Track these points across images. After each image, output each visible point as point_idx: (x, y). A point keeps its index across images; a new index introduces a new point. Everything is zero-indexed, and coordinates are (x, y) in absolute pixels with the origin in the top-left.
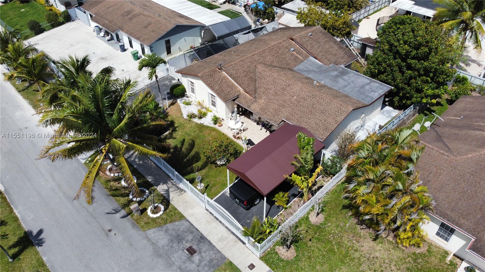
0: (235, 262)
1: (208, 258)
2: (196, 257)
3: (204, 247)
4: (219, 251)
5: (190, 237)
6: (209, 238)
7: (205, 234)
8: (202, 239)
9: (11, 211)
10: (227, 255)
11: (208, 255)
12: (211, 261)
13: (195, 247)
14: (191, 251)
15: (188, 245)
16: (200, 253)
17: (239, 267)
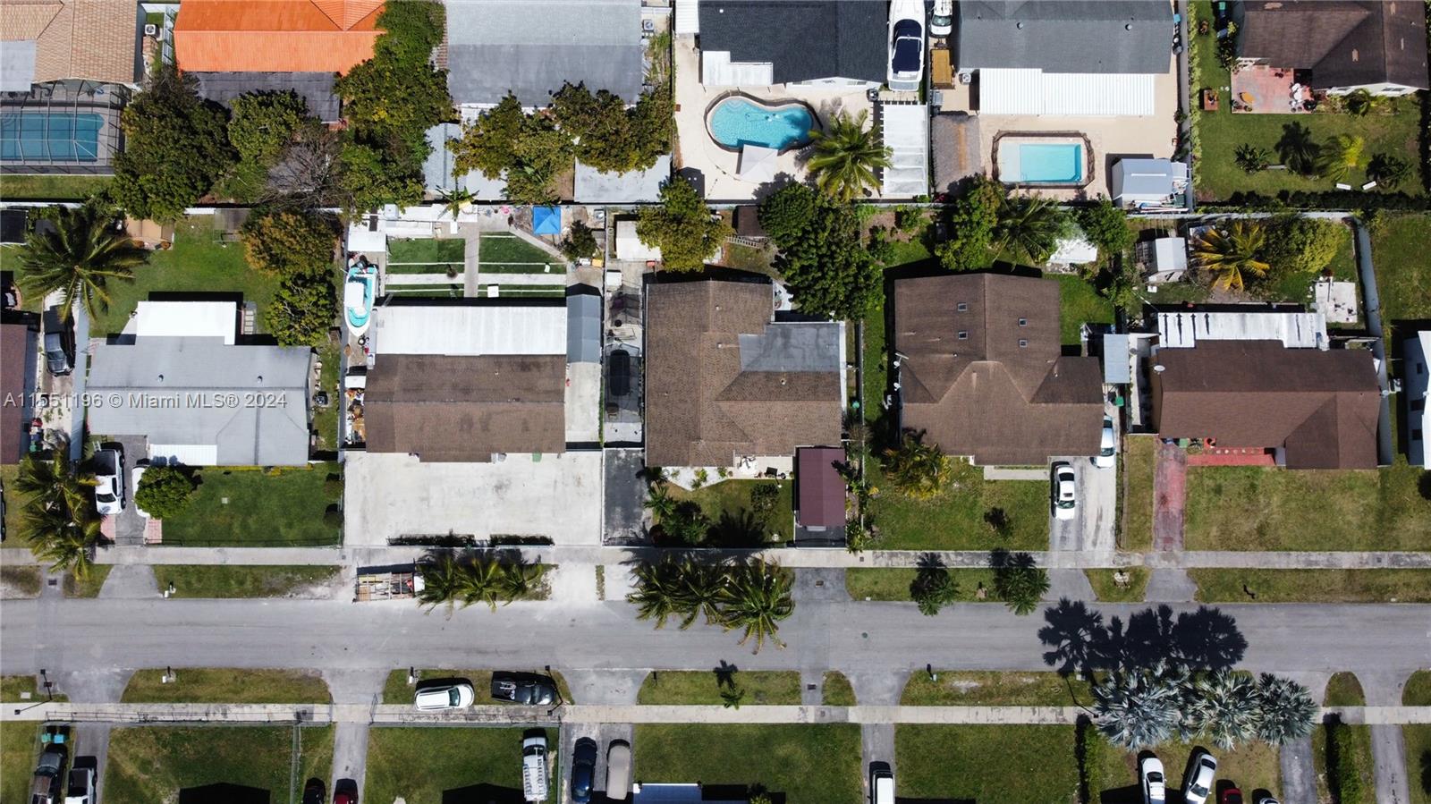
0: (851, 566)
1: (834, 579)
2: (827, 584)
3: (824, 574)
4: (835, 569)
5: (810, 576)
6: (821, 565)
7: (816, 566)
8: (818, 570)
9: (685, 673)
10: (842, 566)
11: (832, 576)
12: (837, 578)
13: (819, 579)
14: (821, 583)
15: (814, 582)
16: (826, 580)
17: (856, 566)
